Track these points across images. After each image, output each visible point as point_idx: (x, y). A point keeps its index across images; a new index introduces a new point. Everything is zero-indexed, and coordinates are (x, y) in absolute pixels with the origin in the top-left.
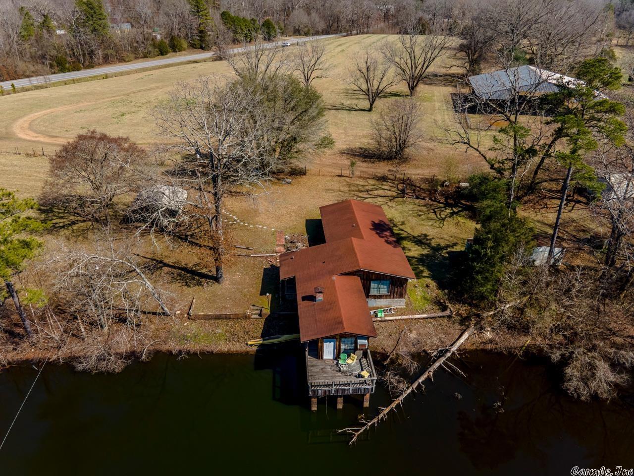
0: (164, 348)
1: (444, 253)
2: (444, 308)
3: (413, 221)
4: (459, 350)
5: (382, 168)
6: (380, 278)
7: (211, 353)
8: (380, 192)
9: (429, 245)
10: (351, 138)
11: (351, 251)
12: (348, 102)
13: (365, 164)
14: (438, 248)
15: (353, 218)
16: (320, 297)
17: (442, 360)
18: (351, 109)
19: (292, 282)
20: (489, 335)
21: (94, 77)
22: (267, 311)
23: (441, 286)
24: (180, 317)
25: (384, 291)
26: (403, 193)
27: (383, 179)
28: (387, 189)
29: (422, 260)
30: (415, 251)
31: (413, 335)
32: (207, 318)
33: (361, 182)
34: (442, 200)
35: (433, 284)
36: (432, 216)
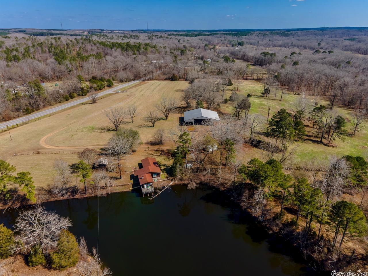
0: (113, 192)
1: (169, 168)
2: (168, 178)
3: (163, 161)
4: (171, 185)
5: (156, 147)
6: (155, 173)
7: (122, 192)
8: (156, 155)
9: (166, 166)
10: (148, 138)
11: (149, 169)
12: (146, 123)
13: (152, 147)
14: (168, 166)
15: (149, 162)
16: (143, 178)
17: (167, 187)
18: (147, 127)
19: (137, 176)
20: (176, 182)
21: (45, 116)
22: (132, 183)
23: (167, 174)
24: (115, 186)
25: (156, 176)
26: (161, 154)
27: (157, 151)
28: (158, 153)
29: (164, 169)
30: (163, 168)
31: (162, 184)
32: (120, 186)
33: (151, 152)
34: (170, 155)
35: (166, 174)
36: (168, 159)
